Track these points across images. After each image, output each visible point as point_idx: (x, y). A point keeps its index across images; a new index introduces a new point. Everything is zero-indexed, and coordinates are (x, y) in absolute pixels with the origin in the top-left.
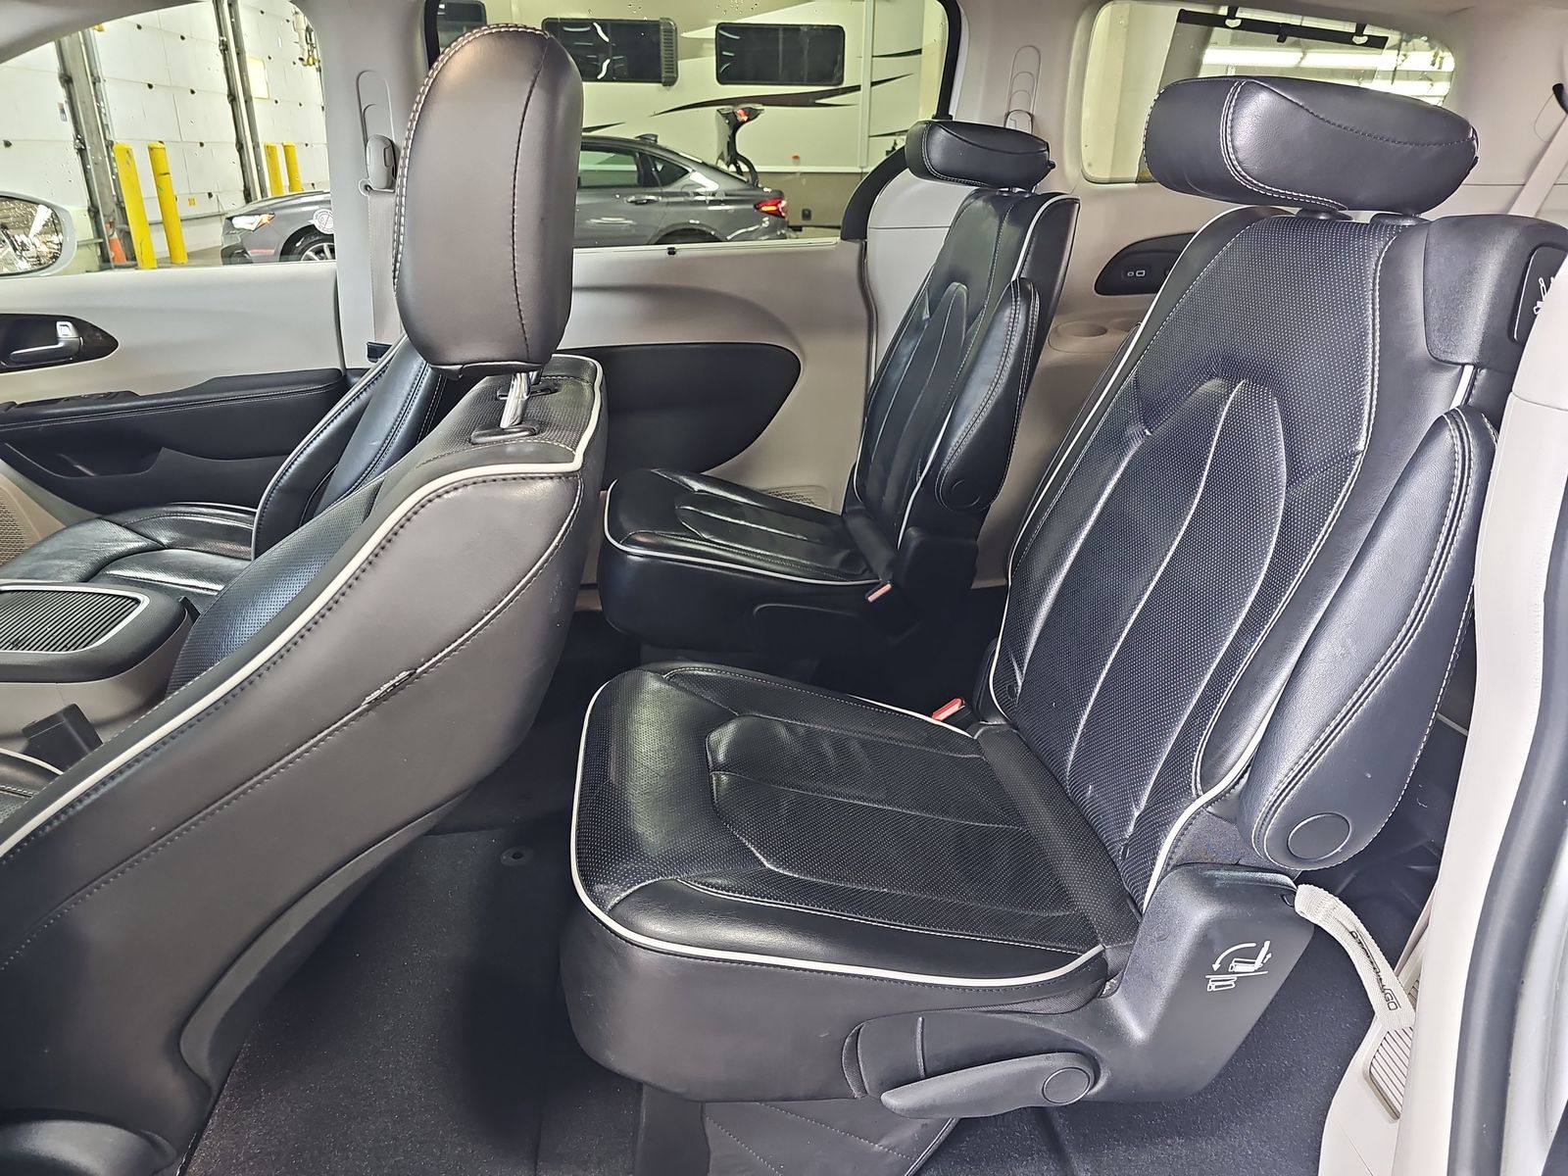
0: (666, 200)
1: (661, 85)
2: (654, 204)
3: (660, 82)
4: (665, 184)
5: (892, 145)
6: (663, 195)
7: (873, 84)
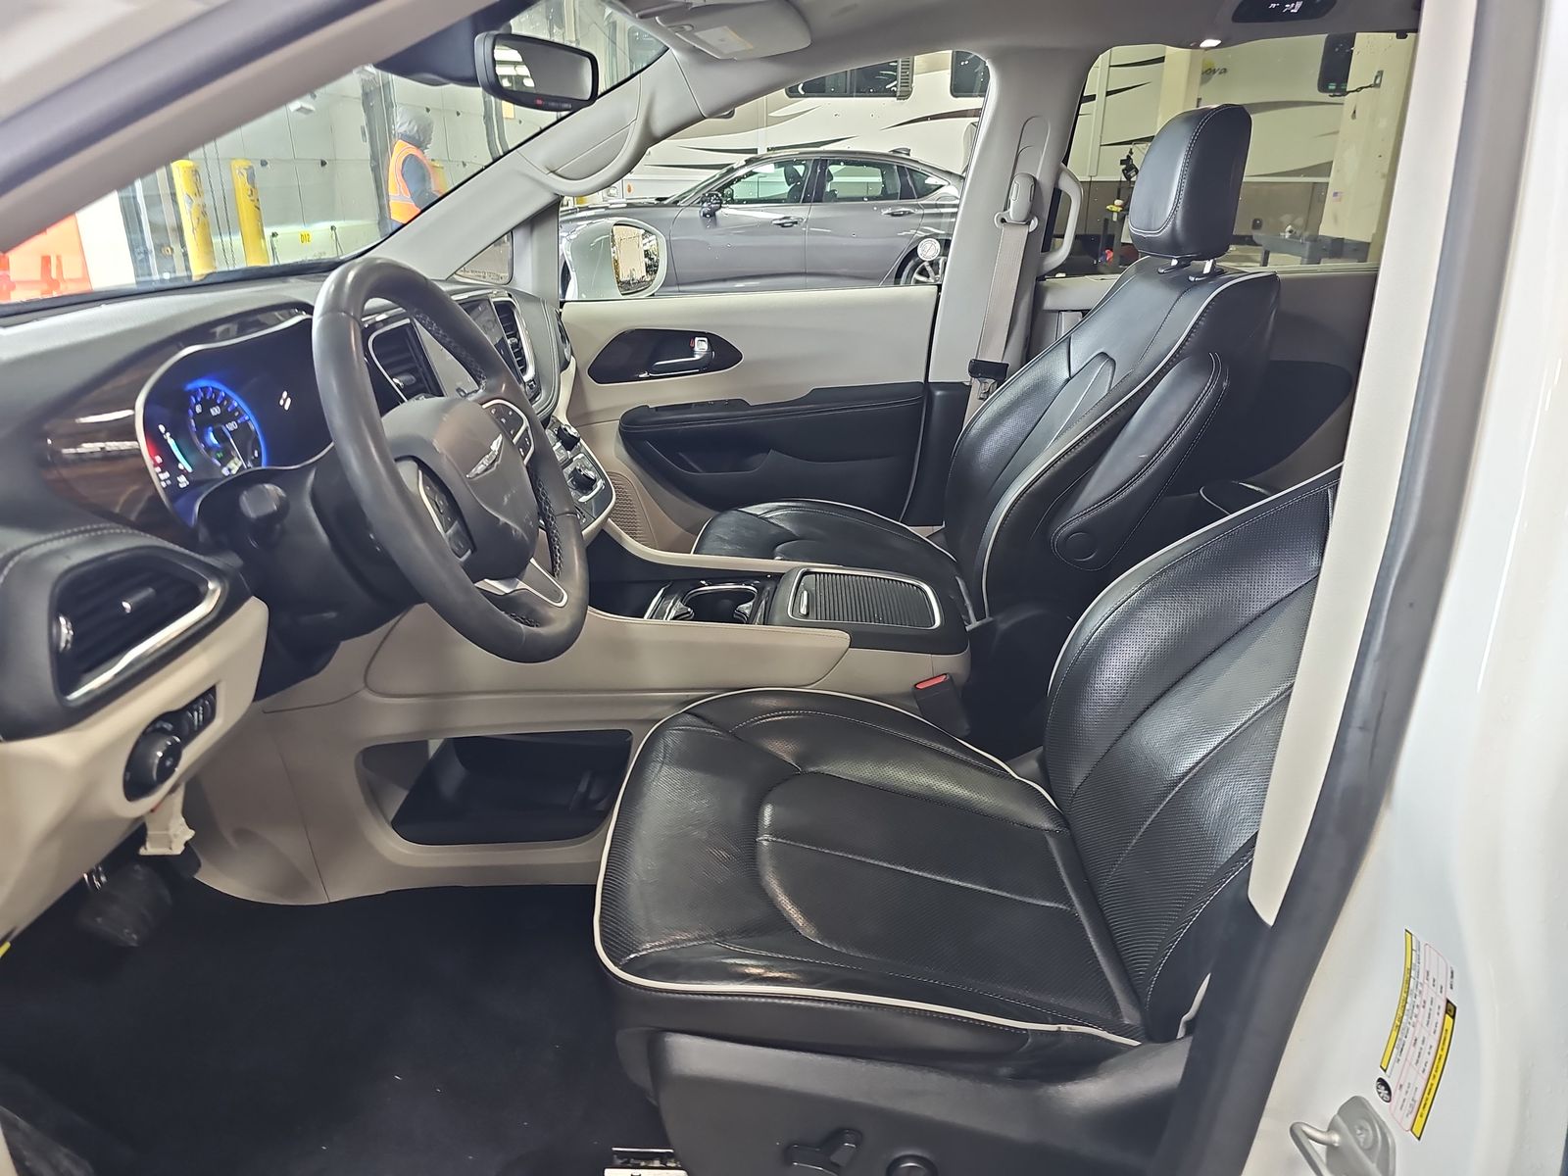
0: (921, 212)
1: (895, 99)
2: (910, 216)
3: (895, 96)
4: (920, 196)
5: (1128, 153)
6: (918, 207)
7: (1108, 93)
